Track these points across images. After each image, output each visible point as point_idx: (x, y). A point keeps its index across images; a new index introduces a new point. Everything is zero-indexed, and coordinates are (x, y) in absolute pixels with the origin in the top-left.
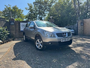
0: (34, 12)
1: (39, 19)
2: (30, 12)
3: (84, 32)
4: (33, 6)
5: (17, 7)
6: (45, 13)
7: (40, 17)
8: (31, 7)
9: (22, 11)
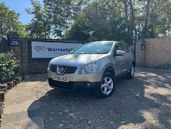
0: (45, 19)
1: (56, 34)
2: (36, 19)
3: (145, 60)
4: (43, 6)
5: (6, 7)
6: (67, 22)
7: (58, 29)
8: (38, 8)
9: (18, 14)
